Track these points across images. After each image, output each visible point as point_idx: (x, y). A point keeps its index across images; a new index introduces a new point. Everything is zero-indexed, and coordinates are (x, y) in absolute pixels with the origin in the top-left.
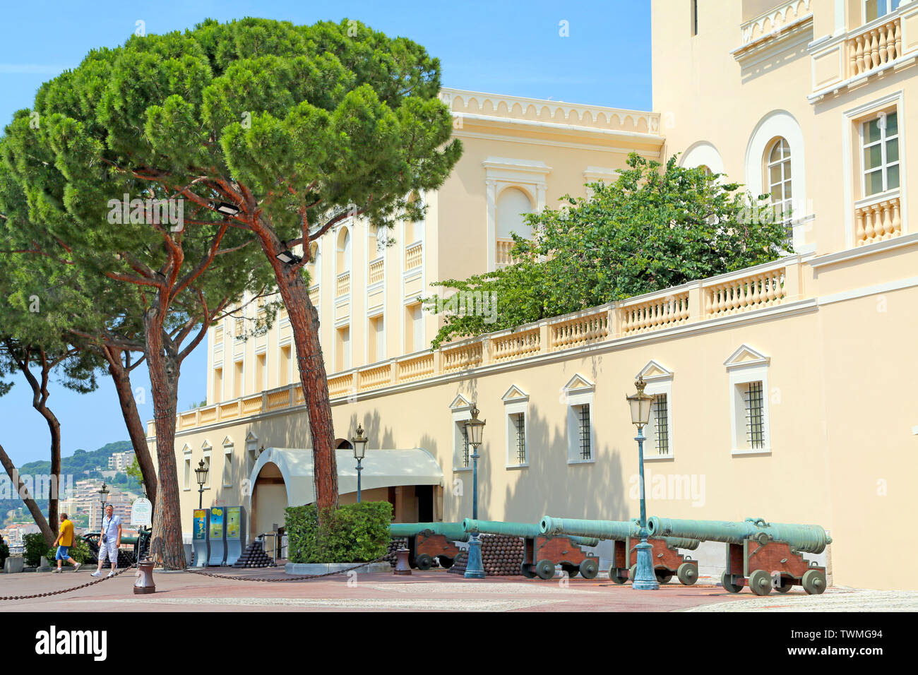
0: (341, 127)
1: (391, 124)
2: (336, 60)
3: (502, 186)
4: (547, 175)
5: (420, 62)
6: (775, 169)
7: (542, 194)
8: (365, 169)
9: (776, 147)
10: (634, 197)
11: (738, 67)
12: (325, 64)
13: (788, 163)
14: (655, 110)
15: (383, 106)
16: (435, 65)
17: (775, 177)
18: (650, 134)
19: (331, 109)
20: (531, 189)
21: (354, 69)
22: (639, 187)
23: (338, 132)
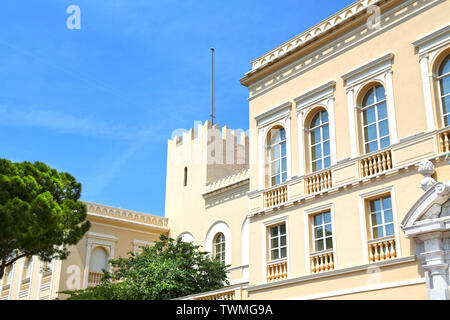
0: (33, 211)
1: (58, 211)
2: (33, 179)
3: (94, 246)
4: (116, 242)
5: (72, 184)
6: (218, 247)
7: (113, 250)
8: (42, 231)
9: (219, 237)
10: (161, 254)
11: (204, 201)
12: (28, 181)
13: (224, 244)
14: (166, 216)
15: (55, 203)
16: (79, 186)
17: (218, 250)
18: (164, 227)
19: (29, 202)
20: (108, 248)
21: (42, 184)
22: (164, 249)
23: (31, 213)
